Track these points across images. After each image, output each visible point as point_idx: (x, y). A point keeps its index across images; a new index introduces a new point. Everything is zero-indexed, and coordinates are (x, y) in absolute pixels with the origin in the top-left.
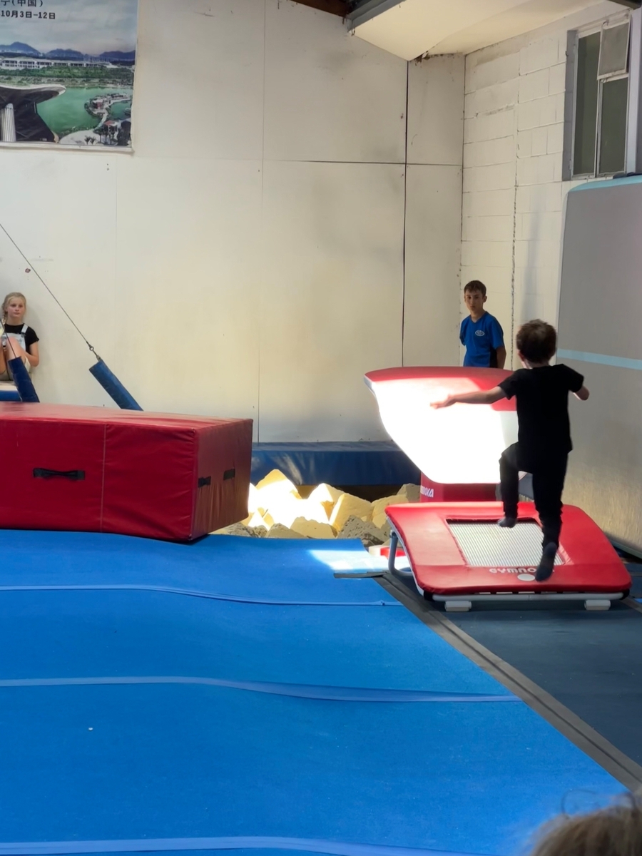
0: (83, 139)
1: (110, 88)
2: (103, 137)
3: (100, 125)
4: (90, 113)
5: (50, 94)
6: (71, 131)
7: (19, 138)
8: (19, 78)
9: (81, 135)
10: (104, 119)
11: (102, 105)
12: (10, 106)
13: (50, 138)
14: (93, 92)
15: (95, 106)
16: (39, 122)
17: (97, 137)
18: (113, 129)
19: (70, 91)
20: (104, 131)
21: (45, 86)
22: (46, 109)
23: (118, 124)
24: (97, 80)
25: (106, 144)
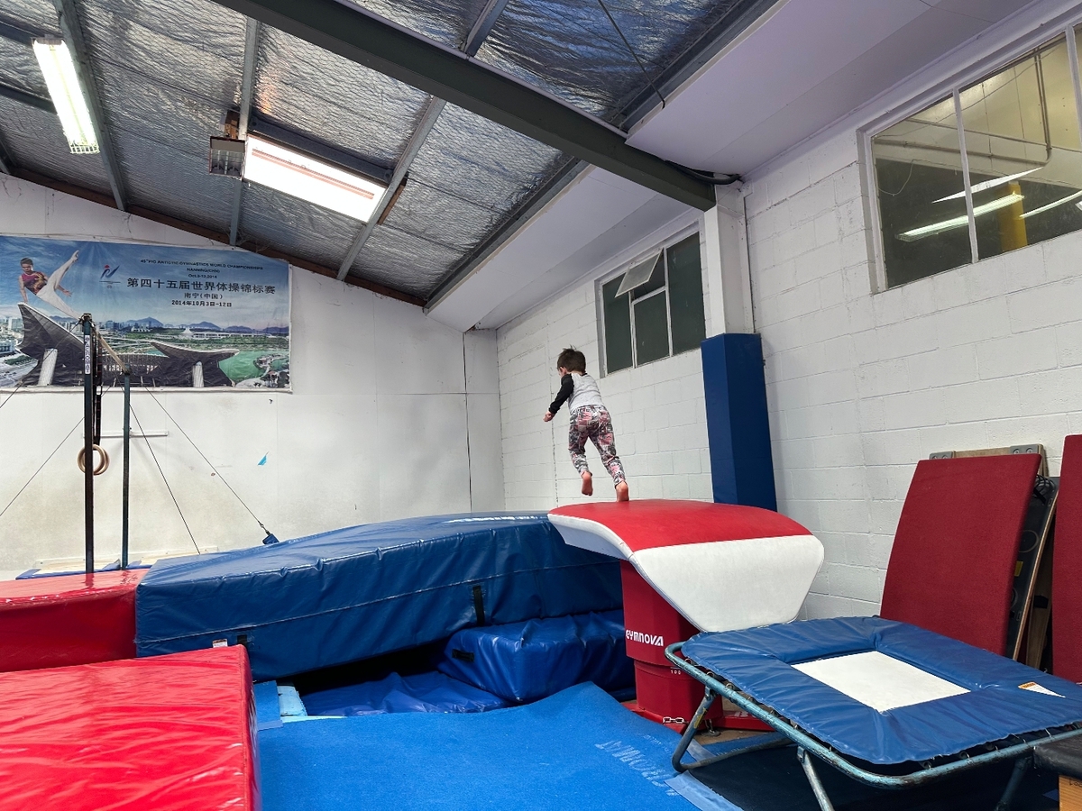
0: (252, 384)
1: (271, 351)
2: (267, 382)
3: (265, 374)
4: (257, 366)
5: (229, 355)
6: (244, 379)
7: (206, 384)
8: (206, 345)
9: (252, 381)
10: (268, 370)
11: (266, 361)
12: (200, 363)
13: (229, 384)
14: (259, 353)
15: (261, 362)
16: (221, 373)
17: (263, 383)
18: (274, 377)
19: (242, 353)
20: (267, 378)
21: (225, 350)
22: (225, 365)
23: (277, 374)
24: (261, 346)
25: (269, 387)
